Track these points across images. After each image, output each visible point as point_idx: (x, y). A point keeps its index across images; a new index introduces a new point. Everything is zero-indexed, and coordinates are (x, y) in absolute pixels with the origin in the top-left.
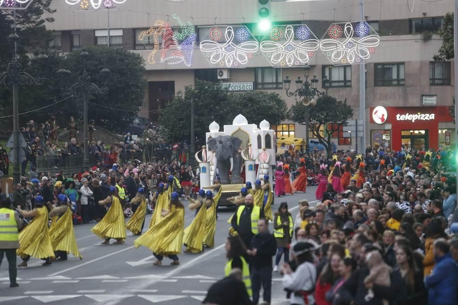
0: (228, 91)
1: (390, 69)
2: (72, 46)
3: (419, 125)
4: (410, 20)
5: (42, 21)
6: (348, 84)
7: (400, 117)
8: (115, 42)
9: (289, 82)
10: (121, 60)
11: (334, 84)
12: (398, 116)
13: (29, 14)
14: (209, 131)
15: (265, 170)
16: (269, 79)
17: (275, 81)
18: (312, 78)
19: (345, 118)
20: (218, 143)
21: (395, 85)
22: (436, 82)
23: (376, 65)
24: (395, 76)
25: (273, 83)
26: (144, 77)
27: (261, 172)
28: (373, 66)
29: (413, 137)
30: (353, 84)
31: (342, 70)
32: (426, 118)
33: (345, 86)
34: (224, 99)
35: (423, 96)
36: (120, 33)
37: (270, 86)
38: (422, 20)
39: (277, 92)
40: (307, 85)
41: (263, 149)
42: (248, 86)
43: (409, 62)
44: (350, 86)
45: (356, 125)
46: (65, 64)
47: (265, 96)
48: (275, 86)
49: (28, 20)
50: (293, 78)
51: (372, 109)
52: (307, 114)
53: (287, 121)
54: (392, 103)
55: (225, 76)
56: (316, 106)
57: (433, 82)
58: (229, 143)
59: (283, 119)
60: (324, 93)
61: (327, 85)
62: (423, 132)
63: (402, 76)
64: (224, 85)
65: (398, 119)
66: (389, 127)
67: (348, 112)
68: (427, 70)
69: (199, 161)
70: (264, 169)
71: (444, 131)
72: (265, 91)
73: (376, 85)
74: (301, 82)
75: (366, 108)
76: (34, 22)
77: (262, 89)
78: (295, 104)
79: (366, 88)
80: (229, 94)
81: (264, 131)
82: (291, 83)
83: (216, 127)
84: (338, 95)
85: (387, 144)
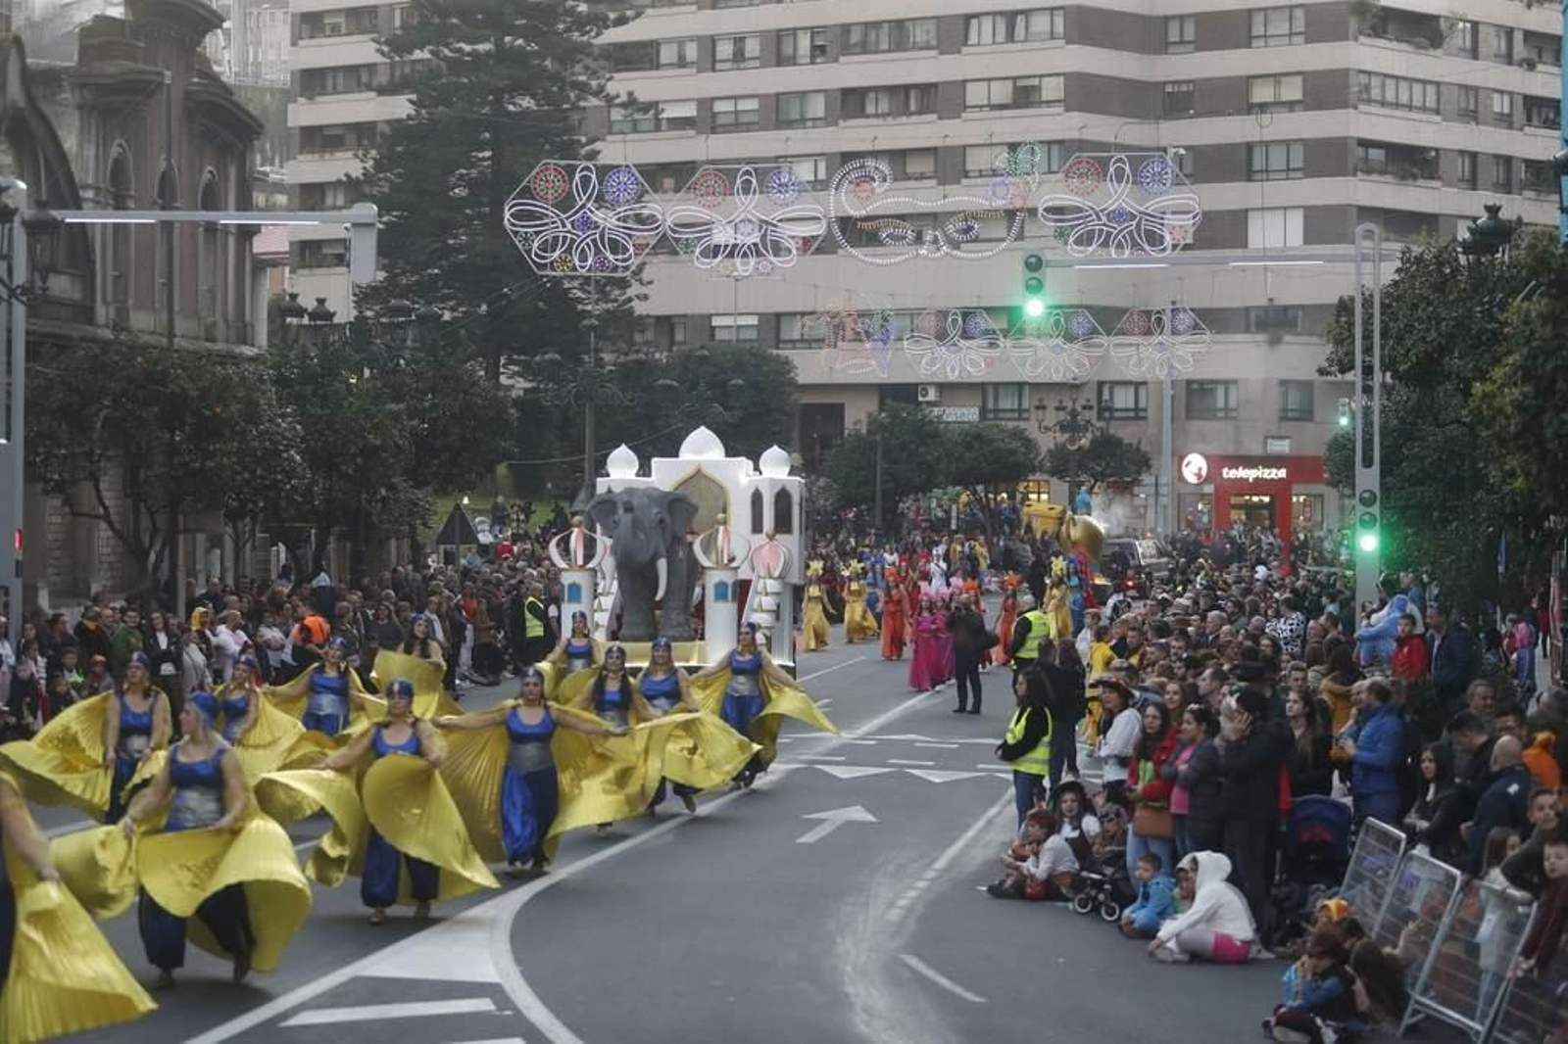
0: (940, 423)
1: (1214, 391)
2: (672, 342)
3: (1260, 486)
4: (1247, 309)
5: (630, 300)
6: (1142, 414)
7: (1230, 474)
8: (745, 335)
9: (1044, 408)
10: (757, 366)
11: (1118, 414)
12: (1225, 470)
13: (608, 288)
14: (608, 475)
15: (769, 598)
16: (1007, 402)
17: (1016, 406)
18: (1084, 403)
19: (1138, 473)
20: (621, 511)
21: (1221, 419)
22: (1290, 414)
23: (1189, 383)
24: (1220, 404)
25: (1012, 411)
26: (795, 396)
27: (755, 606)
28: (1184, 385)
29: (1250, 508)
30: (1151, 414)
31: (1131, 390)
32: (1273, 476)
33: (1137, 418)
34: (935, 435)
35: (1267, 437)
36: (754, 321)
37: (1008, 415)
38: (1266, 309)
39: (1022, 425)
40: (1074, 414)
41: (768, 536)
42: (970, 414)
43: (1245, 380)
44: (1145, 418)
45: (1157, 485)
46: (665, 370)
47: (1003, 431)
48: (1016, 415)
49: (605, 297)
50: (1051, 402)
51: (1182, 458)
52: (1072, 465)
53: (1038, 476)
54: (1216, 449)
55: (932, 396)
56: (1089, 451)
57: (1285, 416)
58: (655, 510)
59: (1033, 470)
60: (1102, 429)
61: (1107, 414)
62: (1266, 499)
63: (1233, 404)
64: (936, 411)
65: (1225, 476)
66: (1209, 489)
67: (1143, 462)
68: (1275, 391)
69: (561, 564)
70: (767, 594)
71: (1302, 499)
72: (1003, 423)
73: (1188, 416)
74: (1064, 409)
75: (1173, 455)
76: (616, 301)
77: (996, 419)
78: (1052, 446)
79: (1172, 420)
80: (942, 426)
81: (771, 480)
82: (1047, 412)
83: (630, 464)
84: (1125, 433)
85: (1205, 519)
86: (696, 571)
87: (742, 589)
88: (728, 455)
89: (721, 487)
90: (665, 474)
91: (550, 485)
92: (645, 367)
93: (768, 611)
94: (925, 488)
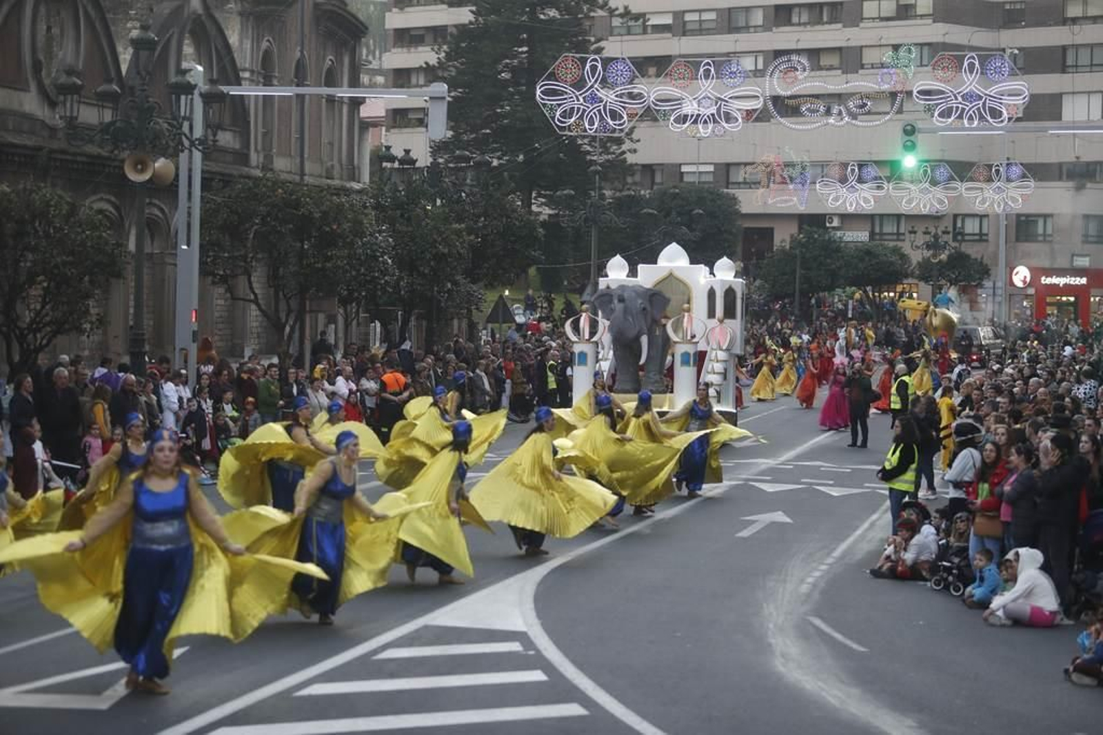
0: (841, 242)
1: (1036, 222)
2: (653, 183)
3: (1068, 289)
4: (1060, 165)
5: (624, 153)
6: (984, 238)
7: (1046, 281)
8: (704, 178)
9: (915, 232)
10: (713, 200)
11: (967, 238)
12: (1043, 278)
13: (609, 145)
14: (607, 276)
15: (719, 364)
16: (889, 228)
17: (895, 231)
18: (944, 229)
19: (981, 279)
20: (616, 301)
21: (1041, 241)
22: (1090, 239)
23: (1018, 216)
24: (1040, 231)
25: (893, 234)
26: (739, 223)
27: (709, 370)
28: (1014, 217)
29: (1060, 305)
30: (991, 237)
31: (977, 221)
32: (1077, 283)
33: (981, 240)
34: (838, 250)
35: (1073, 255)
36: (711, 168)
37: (890, 237)
38: (1074, 164)
39: (900, 244)
40: (936, 237)
41: (719, 320)
42: (862, 236)
43: (1059, 214)
44: (987, 241)
45: (994, 288)
46: (648, 203)
47: (886, 249)
48: (895, 237)
49: (606, 150)
50: (920, 228)
51: (1012, 269)
52: (935, 273)
53: (910, 280)
54: (1037, 263)
55: (836, 223)
56: (946, 263)
57: (1086, 239)
58: (640, 301)
59: (906, 277)
60: (956, 248)
61: (959, 238)
62: (1072, 299)
63: (1049, 231)
64: (839, 234)
65: (1043, 282)
66: (1031, 291)
67: (985, 272)
68: (1080, 223)
69: (574, 338)
70: (718, 361)
71: (1097, 299)
72: (886, 243)
73: (1018, 240)
74: (929, 233)
75: (1006, 266)
76: (614, 153)
77: (881, 240)
78: (920, 260)
79: (1006, 242)
80: (843, 245)
81: (722, 281)
82: (918, 234)
83: (622, 267)
84: (972, 250)
85: (1028, 312)
86: (667, 343)
87: (700, 358)
88: (692, 262)
89: (685, 284)
90: (647, 276)
91: (566, 283)
92: (635, 201)
93: (718, 373)
94: (831, 288)
